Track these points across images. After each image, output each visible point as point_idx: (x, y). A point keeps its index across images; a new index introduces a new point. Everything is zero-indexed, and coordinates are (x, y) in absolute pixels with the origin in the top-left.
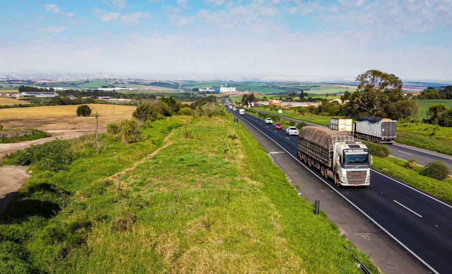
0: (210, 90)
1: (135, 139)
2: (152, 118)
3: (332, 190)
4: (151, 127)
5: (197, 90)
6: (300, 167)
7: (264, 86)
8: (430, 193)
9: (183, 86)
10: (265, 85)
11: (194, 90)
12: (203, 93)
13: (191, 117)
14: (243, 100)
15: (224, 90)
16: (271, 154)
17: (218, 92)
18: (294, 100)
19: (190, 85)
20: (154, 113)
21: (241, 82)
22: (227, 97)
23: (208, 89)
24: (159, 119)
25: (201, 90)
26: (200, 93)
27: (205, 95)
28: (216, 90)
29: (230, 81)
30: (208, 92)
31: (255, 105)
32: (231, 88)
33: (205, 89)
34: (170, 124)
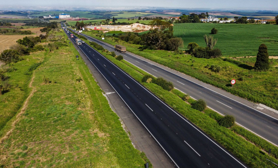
0: (52, 17)
1: (6, 88)
2: (15, 60)
3: (151, 135)
4: (16, 70)
5: (42, 17)
6: (127, 110)
7: (89, 14)
8: (200, 128)
9: (32, 14)
10: (90, 12)
11: (40, 17)
12: (47, 19)
13: (44, 52)
14: (76, 25)
15: (61, 17)
16: (107, 95)
17: (57, 18)
18: (109, 23)
19: (37, 14)
20: (16, 55)
21: (73, 11)
22: (65, 21)
23: (50, 16)
24: (21, 60)
25: (45, 17)
26: (45, 19)
27: (49, 21)
28: (56, 17)
29: (65, 10)
30: (51, 19)
31: (85, 29)
32: (67, 15)
33: (48, 16)
34: (30, 65)
